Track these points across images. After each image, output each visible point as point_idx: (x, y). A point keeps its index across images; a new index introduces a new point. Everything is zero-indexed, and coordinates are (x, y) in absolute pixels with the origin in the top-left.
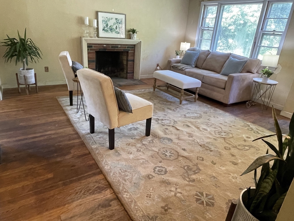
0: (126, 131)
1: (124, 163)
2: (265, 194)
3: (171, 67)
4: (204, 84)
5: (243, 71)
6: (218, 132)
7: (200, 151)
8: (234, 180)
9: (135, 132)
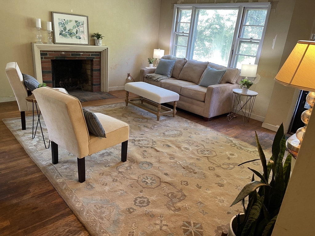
0: (97, 158)
1: (99, 198)
2: (254, 220)
3: (145, 78)
4: (182, 97)
5: (223, 82)
6: (201, 151)
7: (183, 174)
8: (221, 204)
9: (109, 158)
